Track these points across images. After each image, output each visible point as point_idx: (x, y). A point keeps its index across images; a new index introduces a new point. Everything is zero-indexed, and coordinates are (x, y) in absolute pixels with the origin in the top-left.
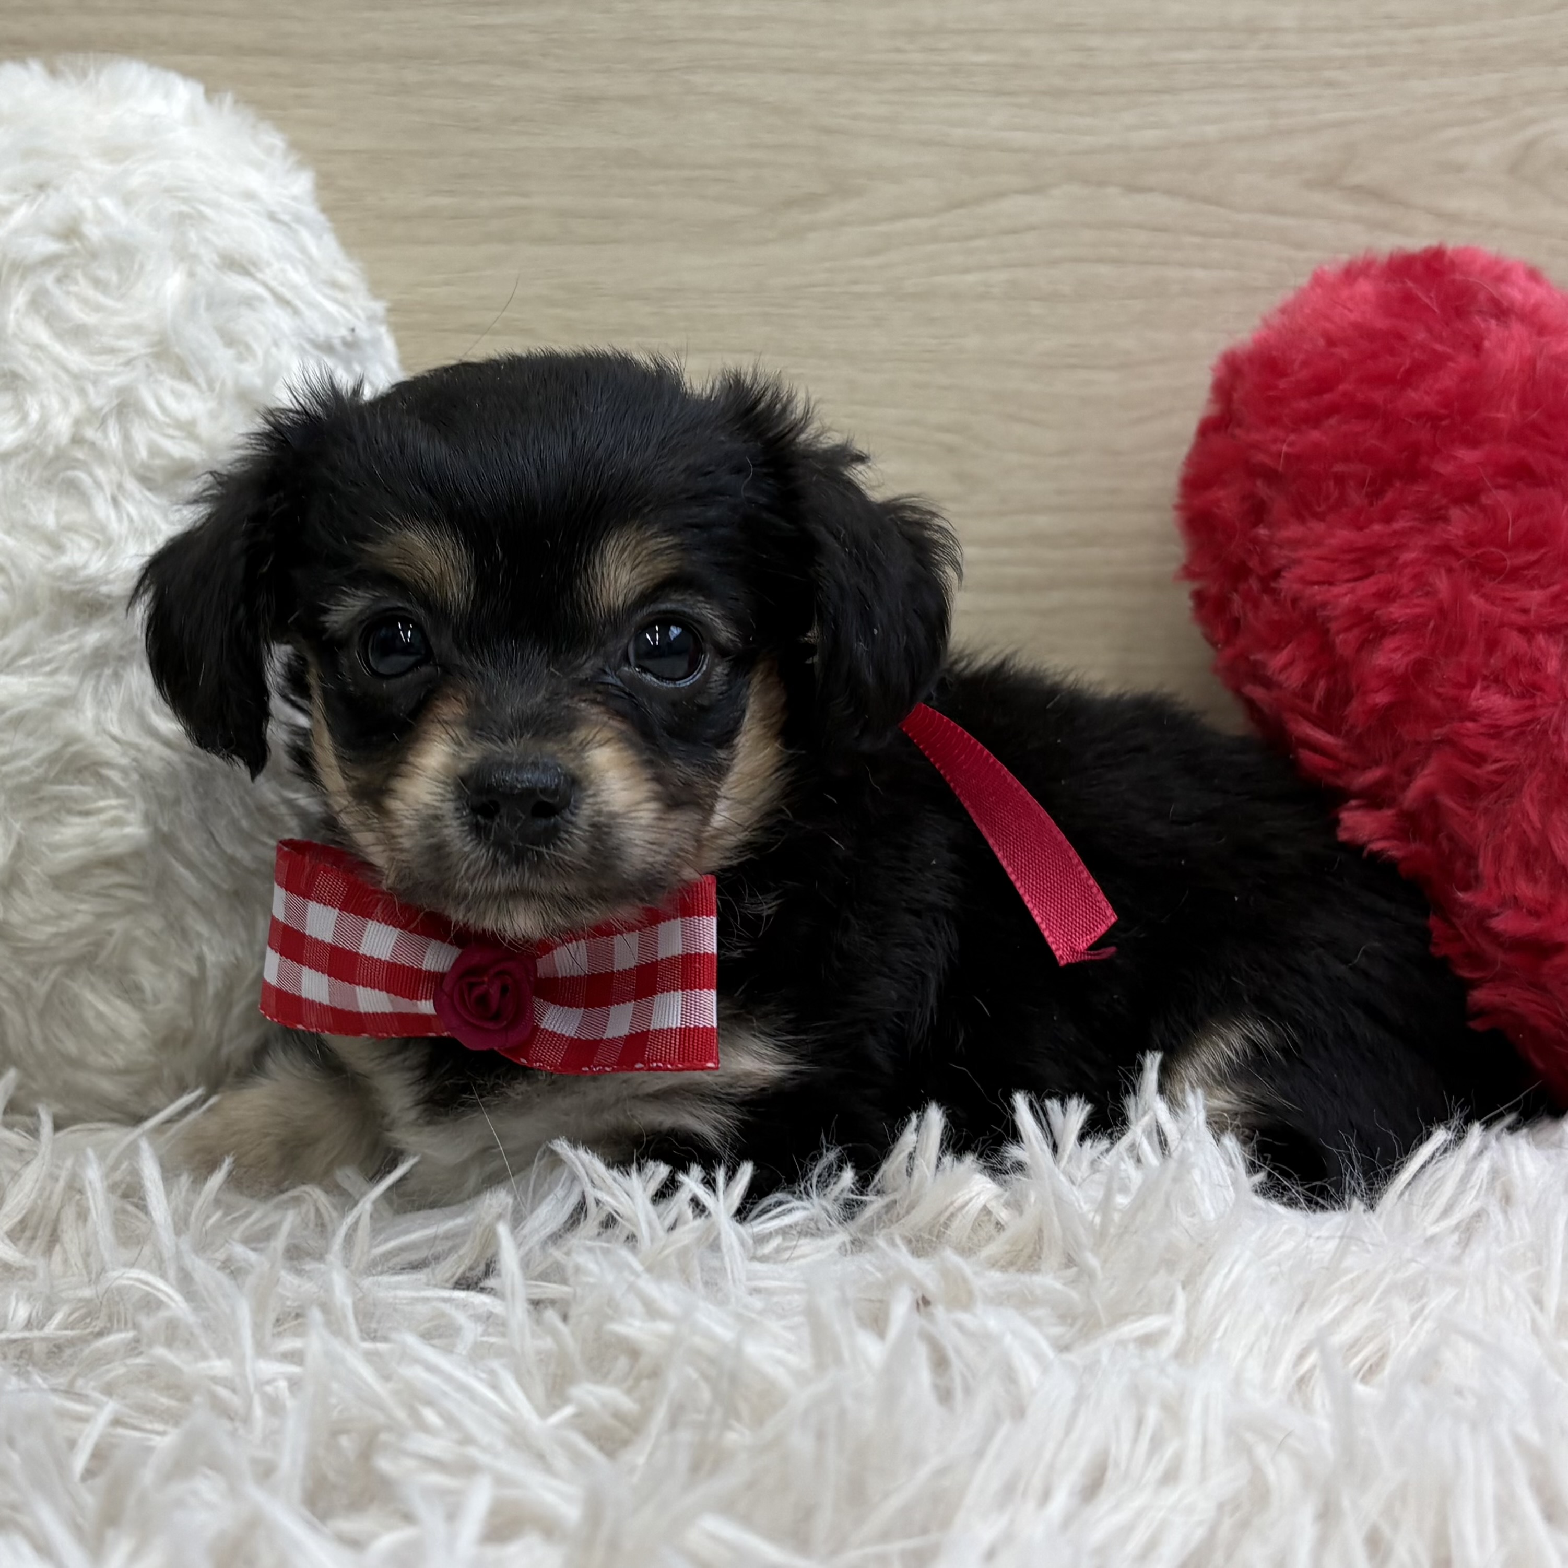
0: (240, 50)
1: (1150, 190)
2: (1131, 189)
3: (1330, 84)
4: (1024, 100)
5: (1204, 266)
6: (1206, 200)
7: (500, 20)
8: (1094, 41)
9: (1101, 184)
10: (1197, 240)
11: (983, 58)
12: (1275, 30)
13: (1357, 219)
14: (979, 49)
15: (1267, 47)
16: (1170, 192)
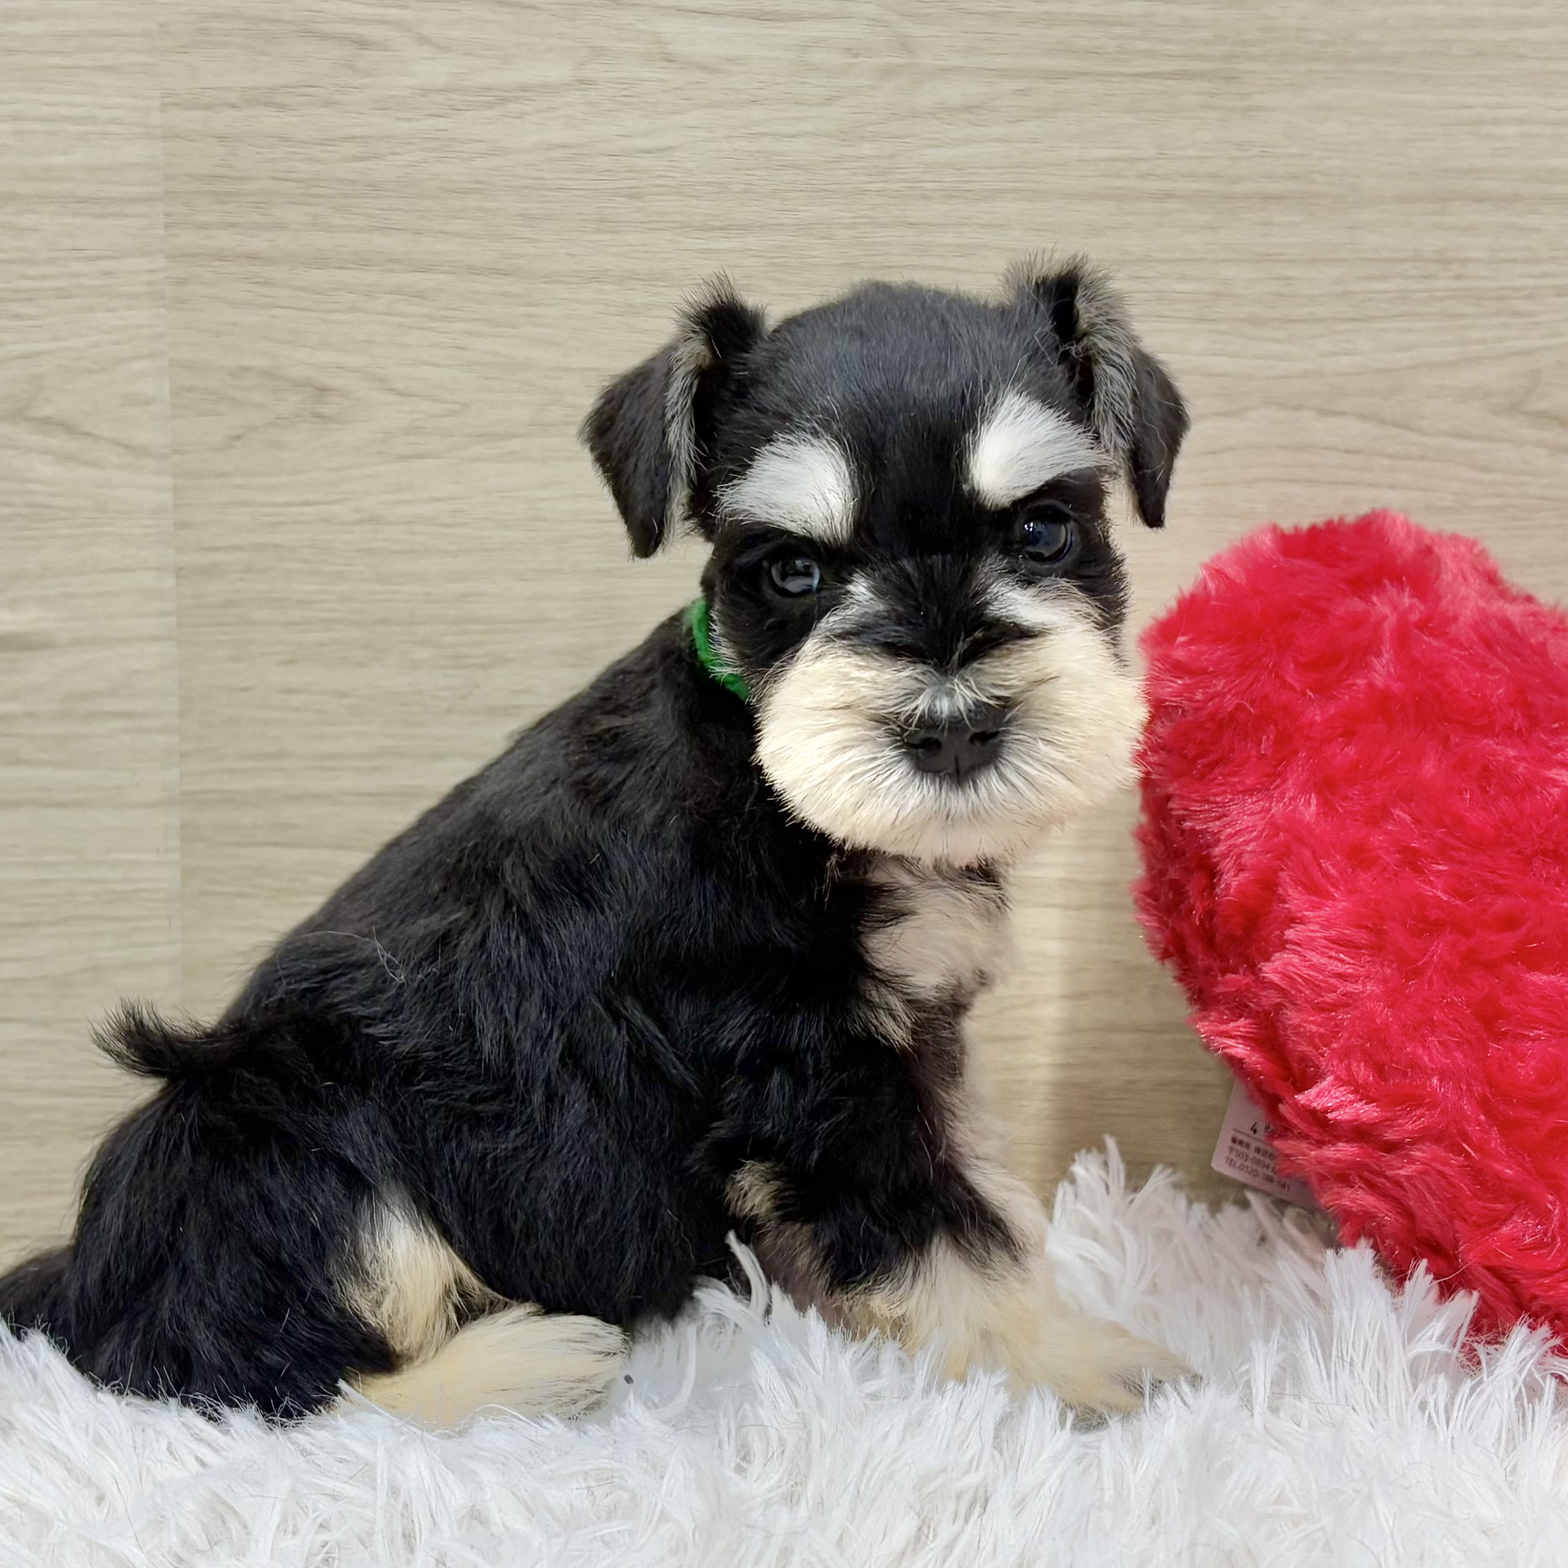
0: (472, 270)
1: (1343, 414)
2: (1324, 413)
3: (1517, 314)
4: (1222, 327)
5: (1393, 487)
6: (1396, 425)
7: (725, 245)
8: (1292, 272)
9: (1297, 408)
10: (1386, 462)
11: (1185, 287)
12: (1465, 261)
13: (1539, 444)
14: (1182, 278)
15: (1458, 277)
16: (1362, 417)
